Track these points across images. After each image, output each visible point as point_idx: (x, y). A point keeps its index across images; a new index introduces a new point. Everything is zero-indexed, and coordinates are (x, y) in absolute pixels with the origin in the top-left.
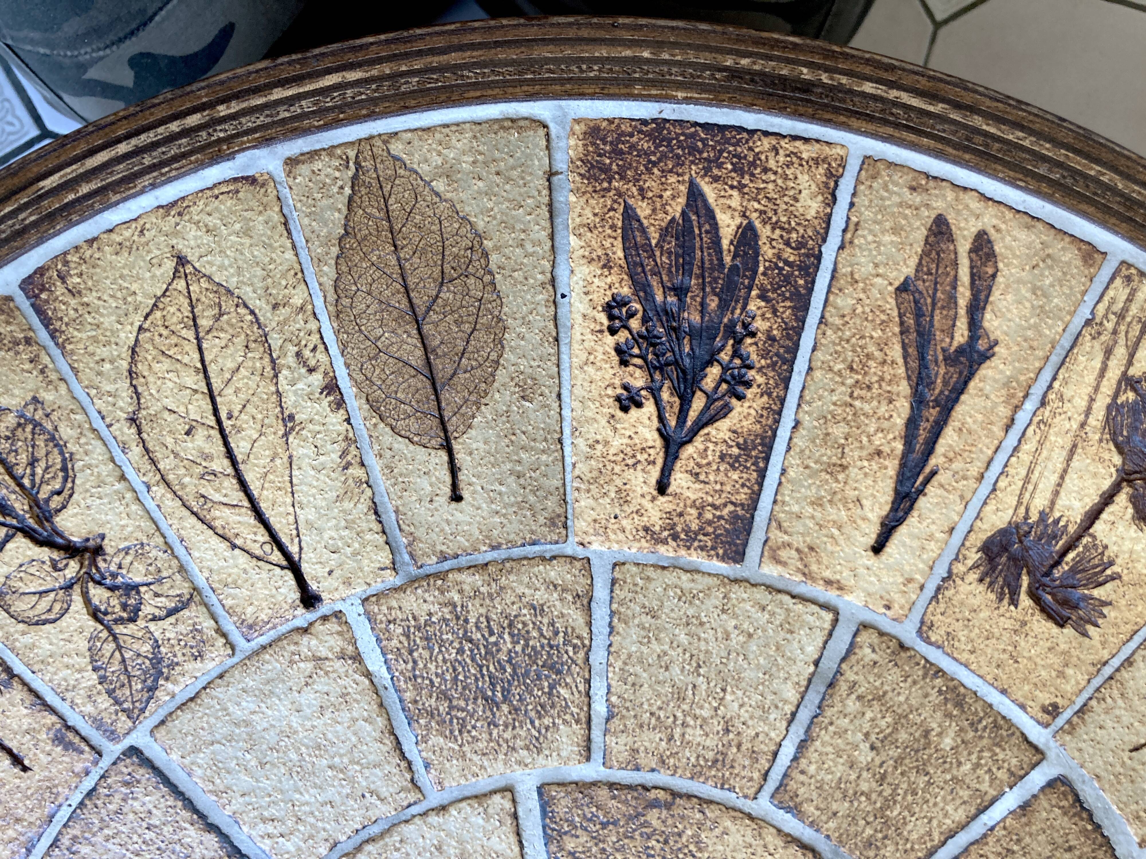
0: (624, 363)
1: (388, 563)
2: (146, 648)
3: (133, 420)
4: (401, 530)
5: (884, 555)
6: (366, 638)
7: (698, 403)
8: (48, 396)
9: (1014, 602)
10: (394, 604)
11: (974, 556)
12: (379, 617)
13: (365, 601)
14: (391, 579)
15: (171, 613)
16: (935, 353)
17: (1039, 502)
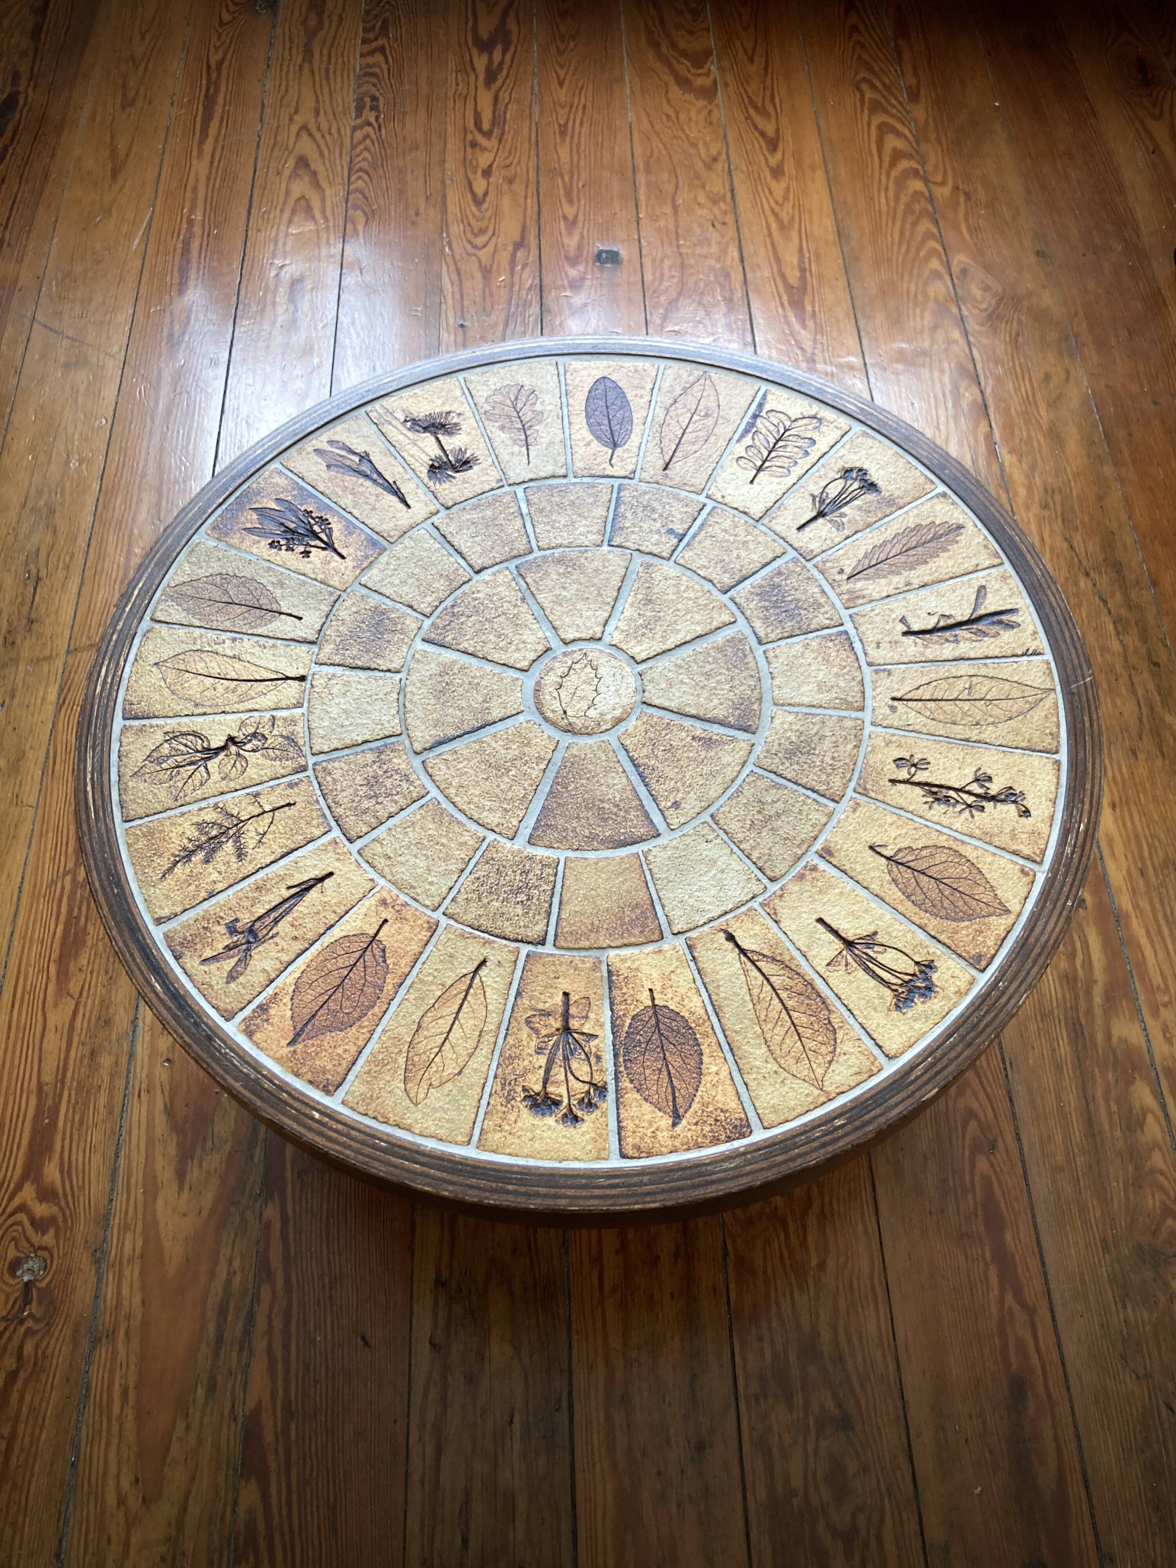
0: (293, 550)
2: (280, 740)
3: (196, 705)
5: (412, 506)
6: (329, 668)
7: (323, 536)
8: (166, 730)
9: (454, 477)
10: (323, 653)
11: (431, 484)
12: (325, 661)
13: (316, 663)
15: (273, 725)
16: (354, 466)
17: (426, 459)
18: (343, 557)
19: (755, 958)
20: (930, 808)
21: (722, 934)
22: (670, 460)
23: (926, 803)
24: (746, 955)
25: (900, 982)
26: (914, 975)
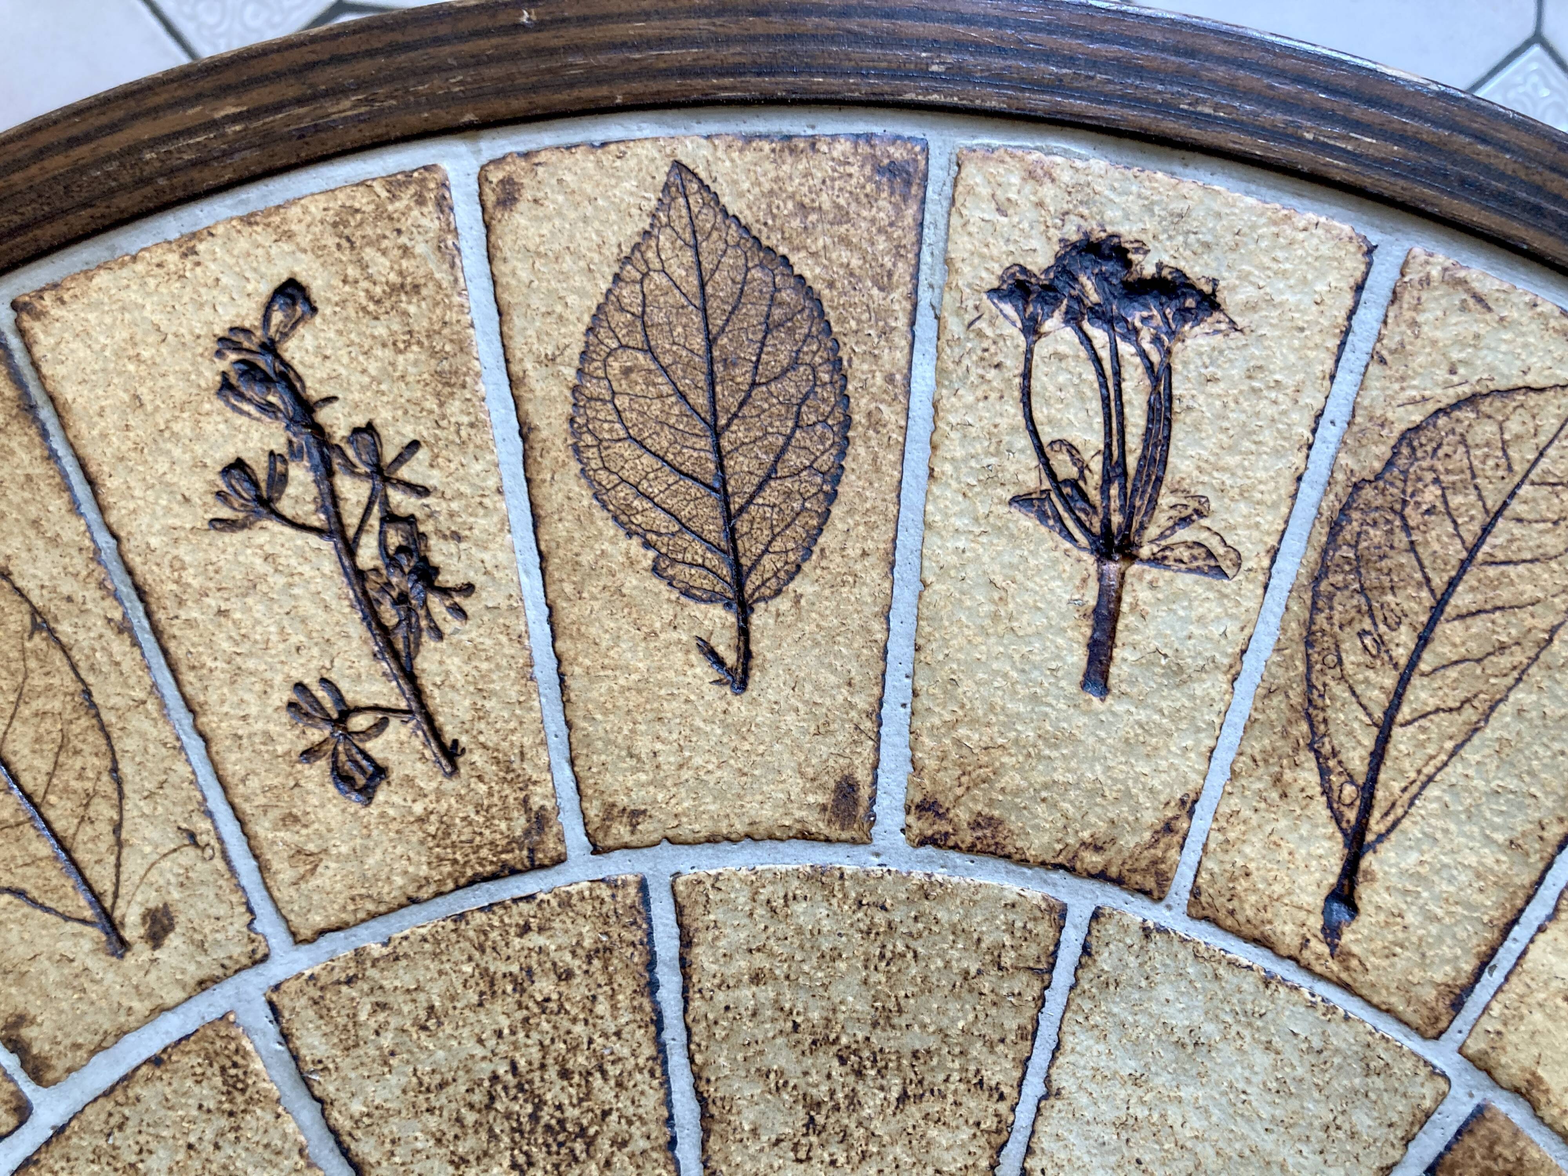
19: (1349, 791)
20: (468, 589)
21: (1347, 938)
23: (459, 612)
24: (1362, 825)
25: (1126, 349)
26: (1073, 319)
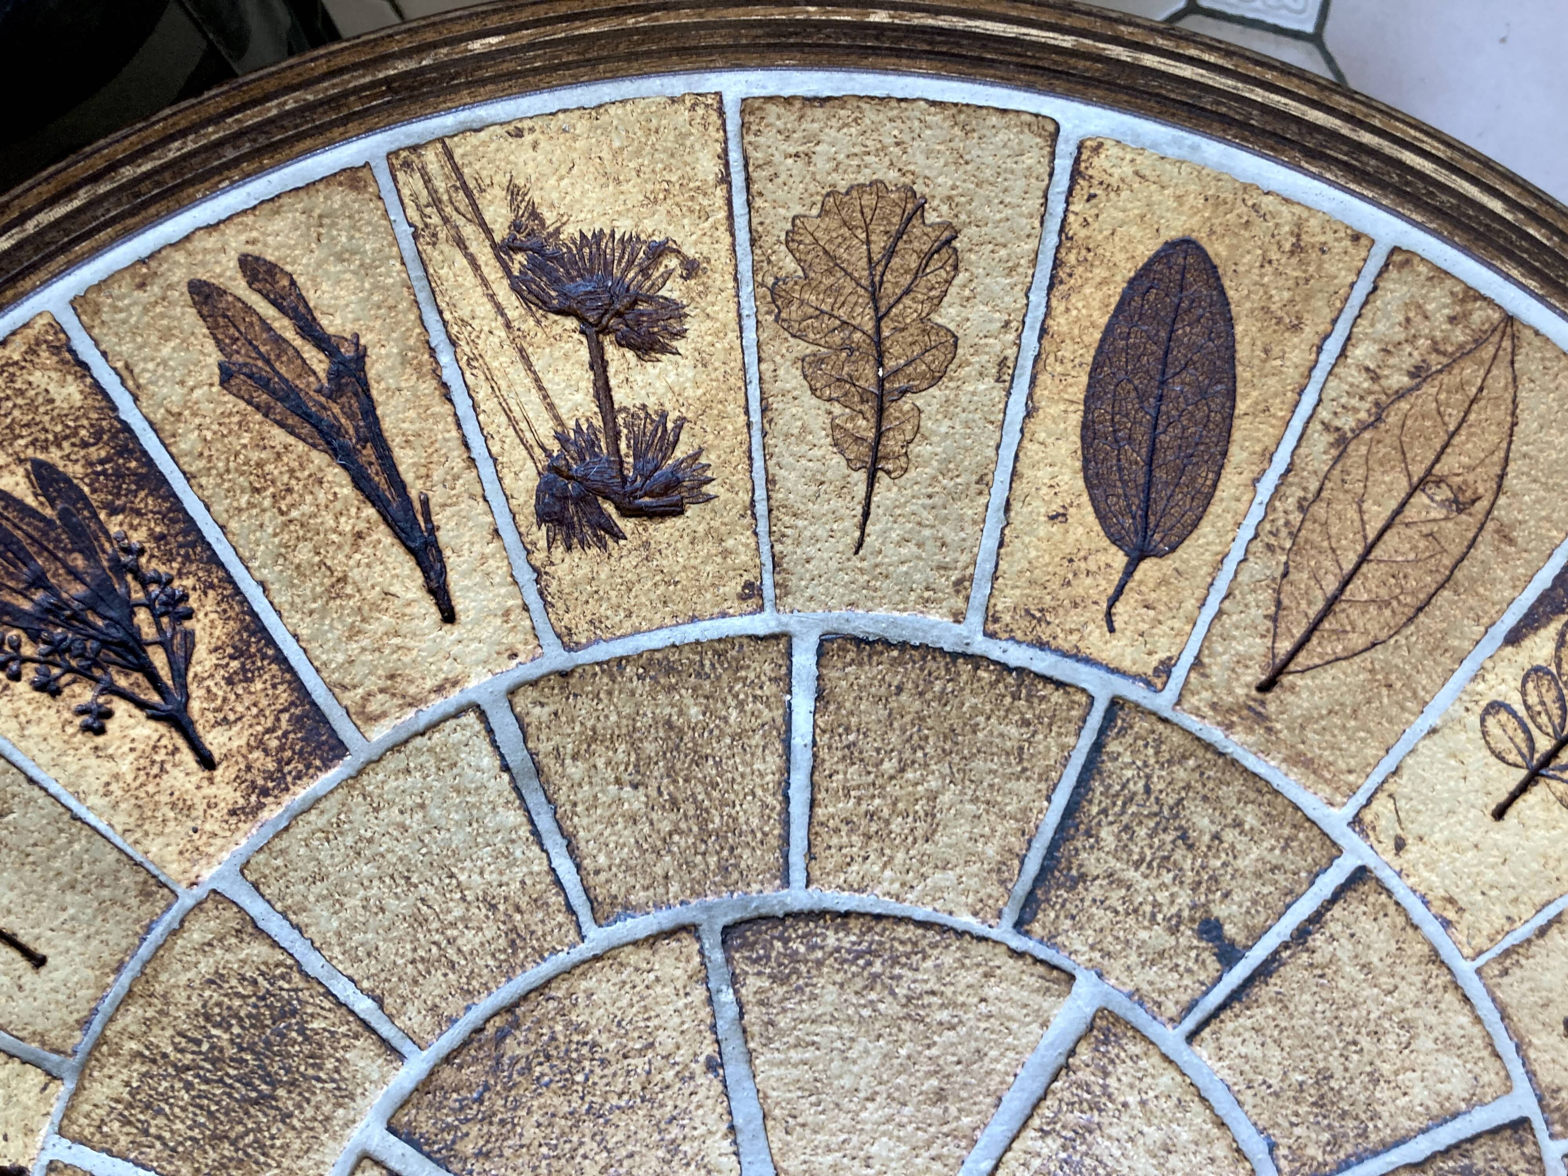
0: (56, 692)
1: (43, 1079)
4: (22, 1039)
5: (462, 617)
6: (97, 1161)
7: (158, 658)
9: (618, 536)
10: (87, 1107)
11: (540, 535)
12: (87, 1132)
13: (61, 1132)
14: (62, 1090)
16: (314, 401)
17: (545, 430)
18: (207, 762)
22: (1292, 655)
